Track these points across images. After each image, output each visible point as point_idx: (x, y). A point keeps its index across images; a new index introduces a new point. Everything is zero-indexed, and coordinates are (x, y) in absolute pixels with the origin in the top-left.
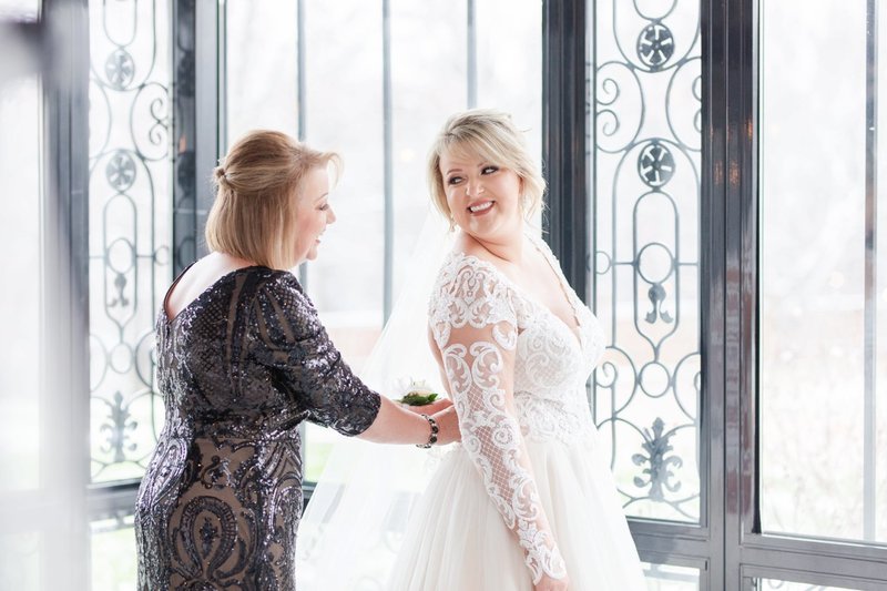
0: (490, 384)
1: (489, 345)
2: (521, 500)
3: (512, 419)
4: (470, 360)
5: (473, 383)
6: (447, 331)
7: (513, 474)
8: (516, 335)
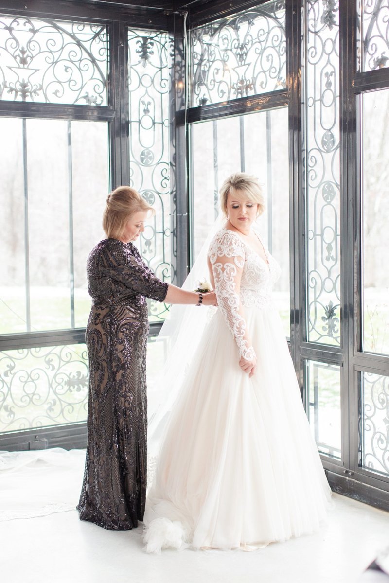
0: (229, 280)
1: (232, 265)
2: (237, 328)
3: (237, 295)
4: (223, 270)
5: (223, 279)
6: (216, 258)
7: (235, 317)
8: (244, 262)
